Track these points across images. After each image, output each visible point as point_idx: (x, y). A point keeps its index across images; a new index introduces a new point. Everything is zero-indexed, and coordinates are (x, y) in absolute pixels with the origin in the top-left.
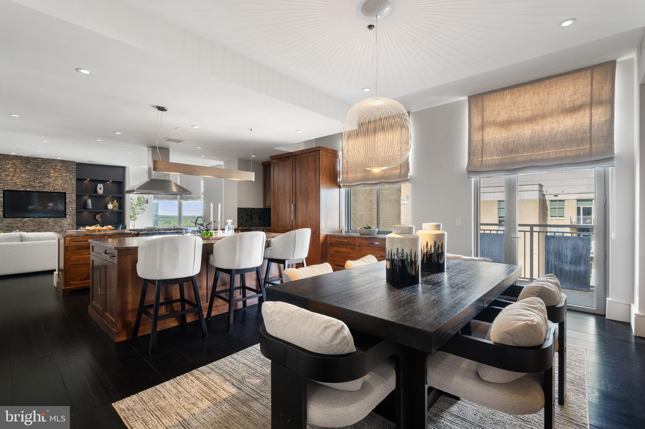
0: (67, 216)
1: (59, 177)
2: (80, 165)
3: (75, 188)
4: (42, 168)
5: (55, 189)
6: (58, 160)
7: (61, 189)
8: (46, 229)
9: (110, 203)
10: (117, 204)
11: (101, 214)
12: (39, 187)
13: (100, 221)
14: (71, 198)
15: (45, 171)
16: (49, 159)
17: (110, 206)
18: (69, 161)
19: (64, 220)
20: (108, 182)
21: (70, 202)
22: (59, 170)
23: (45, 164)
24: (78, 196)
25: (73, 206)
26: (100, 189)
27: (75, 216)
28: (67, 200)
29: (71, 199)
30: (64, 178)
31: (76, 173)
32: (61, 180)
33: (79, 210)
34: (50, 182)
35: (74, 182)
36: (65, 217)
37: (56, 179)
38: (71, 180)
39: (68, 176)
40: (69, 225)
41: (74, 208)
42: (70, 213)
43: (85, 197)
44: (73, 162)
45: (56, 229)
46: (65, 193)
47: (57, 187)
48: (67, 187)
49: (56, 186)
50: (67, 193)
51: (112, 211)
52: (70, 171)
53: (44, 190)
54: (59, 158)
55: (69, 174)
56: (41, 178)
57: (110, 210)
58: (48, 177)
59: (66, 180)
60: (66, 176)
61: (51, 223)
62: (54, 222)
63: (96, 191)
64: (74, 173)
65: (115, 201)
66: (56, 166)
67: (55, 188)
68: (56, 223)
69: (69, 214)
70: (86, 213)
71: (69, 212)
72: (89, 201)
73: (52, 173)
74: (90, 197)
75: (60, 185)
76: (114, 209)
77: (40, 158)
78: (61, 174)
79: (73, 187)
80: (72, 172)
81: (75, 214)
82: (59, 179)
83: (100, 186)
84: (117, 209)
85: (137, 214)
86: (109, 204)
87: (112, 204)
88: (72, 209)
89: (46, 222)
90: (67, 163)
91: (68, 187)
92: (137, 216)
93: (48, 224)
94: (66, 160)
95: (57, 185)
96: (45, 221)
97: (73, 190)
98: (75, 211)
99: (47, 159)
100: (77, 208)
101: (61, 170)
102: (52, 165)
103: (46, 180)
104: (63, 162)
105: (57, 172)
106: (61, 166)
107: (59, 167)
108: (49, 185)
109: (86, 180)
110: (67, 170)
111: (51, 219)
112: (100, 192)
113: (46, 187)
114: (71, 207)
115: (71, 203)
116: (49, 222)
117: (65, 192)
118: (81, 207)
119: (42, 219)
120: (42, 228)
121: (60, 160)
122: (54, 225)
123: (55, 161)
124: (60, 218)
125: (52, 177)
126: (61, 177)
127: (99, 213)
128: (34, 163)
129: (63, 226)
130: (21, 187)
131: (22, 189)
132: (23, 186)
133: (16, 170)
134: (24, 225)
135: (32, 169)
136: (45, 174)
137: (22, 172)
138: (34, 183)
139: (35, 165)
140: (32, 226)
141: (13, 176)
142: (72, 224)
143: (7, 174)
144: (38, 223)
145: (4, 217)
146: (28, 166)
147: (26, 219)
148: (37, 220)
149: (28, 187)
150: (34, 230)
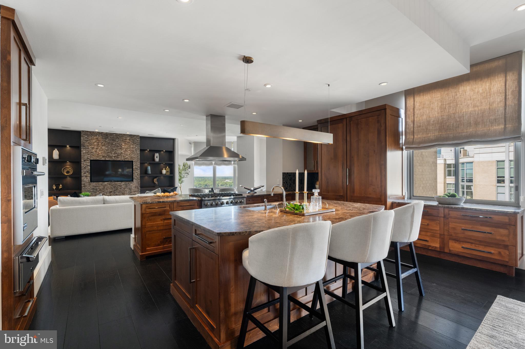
0: (134, 180)
1: (128, 148)
2: (143, 138)
3: (139, 157)
4: (116, 142)
5: (125, 158)
6: (127, 134)
7: (129, 158)
8: (119, 191)
9: (164, 169)
10: (169, 170)
11: (157, 178)
12: (115, 157)
13: (157, 184)
14: (137, 165)
15: (119, 144)
16: (121, 134)
17: (164, 172)
18: (135, 135)
19: (132, 184)
20: (162, 152)
21: (136, 168)
22: (128, 143)
23: (118, 138)
24: (142, 164)
25: (138, 172)
26: (157, 157)
27: (139, 180)
28: (134, 167)
31: (140, 145)
32: (130, 150)
33: (142, 175)
34: (122, 153)
35: (138, 152)
36: (133, 181)
37: (126, 150)
38: (136, 150)
39: (134, 147)
40: (136, 187)
41: (139, 173)
42: (136, 178)
43: (146, 164)
44: (138, 136)
45: (126, 191)
46: (132, 161)
49: (126, 156)
50: (134, 161)
51: (165, 176)
52: (136, 144)
53: (118, 159)
54: (128, 133)
55: (135, 146)
56: (116, 149)
57: (164, 175)
58: (120, 149)
59: (133, 151)
60: (133, 148)
61: (123, 186)
62: (125, 185)
63: (154, 160)
64: (138, 145)
65: (168, 167)
66: (126, 139)
67: (126, 157)
68: (126, 186)
70: (146, 177)
71: (135, 177)
72: (149, 168)
73: (123, 145)
74: (150, 164)
75: (129, 155)
76: (167, 174)
77: (115, 134)
78: (129, 146)
79: (138, 157)
80: (137, 144)
81: (139, 178)
82: (128, 150)
83: (157, 155)
84: (168, 174)
85: (183, 178)
86: (163, 169)
87: (165, 169)
88: (137, 175)
90: (134, 137)
91: (135, 156)
92: (183, 179)
94: (133, 134)
96: (119, 184)
97: (138, 159)
98: (139, 176)
99: (119, 134)
100: (141, 173)
101: (129, 143)
102: (123, 139)
103: (119, 151)
104: (131, 136)
105: (127, 144)
107: (128, 141)
108: (121, 155)
109: (147, 150)
110: (134, 143)
111: (123, 183)
112: (157, 160)
113: (119, 157)
114: (137, 173)
115: (136, 170)
116: (121, 185)
118: (144, 172)
119: (117, 183)
120: (116, 190)
121: (128, 135)
123: (125, 136)
124: (129, 182)
125: (123, 149)
126: (130, 148)
127: (156, 177)
128: (110, 137)
129: (132, 188)
130: (102, 157)
131: (103, 159)
132: (103, 157)
133: (98, 144)
134: (104, 187)
135: (109, 142)
136: (118, 146)
137: (102, 145)
138: (111, 154)
139: (111, 139)
140: (110, 188)
141: (97, 149)
142: (137, 187)
143: (93, 147)
144: (114, 186)
145: (91, 181)
146: (107, 140)
147: (106, 183)
148: (113, 183)
149: (107, 157)
150: (111, 191)
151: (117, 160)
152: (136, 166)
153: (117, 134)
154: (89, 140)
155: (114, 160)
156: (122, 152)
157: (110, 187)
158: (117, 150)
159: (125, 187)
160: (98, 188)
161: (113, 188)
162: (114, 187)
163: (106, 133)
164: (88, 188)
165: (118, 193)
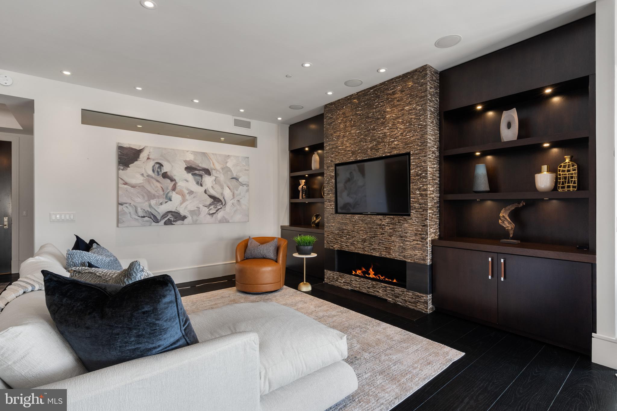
0: (413, 212)
1: (400, 117)
4: (374, 108)
5: (393, 148)
7: (401, 145)
8: (380, 239)
9: (545, 168)
10: (572, 170)
11: (514, 207)
12: (372, 149)
14: (419, 165)
15: (379, 111)
17: (545, 180)
19: (408, 223)
21: (418, 175)
22: (398, 101)
23: (379, 97)
25: (423, 186)
26: (509, 126)
27: (427, 213)
28: (412, 171)
29: (419, 169)
30: (406, 117)
32: (402, 122)
34: (385, 135)
35: (425, 120)
36: (410, 214)
37: (394, 125)
38: (418, 117)
39: (413, 109)
40: (416, 235)
41: (425, 190)
42: (417, 205)
45: (393, 242)
46: (408, 154)
47: (396, 143)
48: (412, 138)
49: (394, 141)
50: (412, 153)
52: (416, 96)
55: (416, 103)
57: (544, 193)
58: (383, 123)
59: (409, 122)
60: (409, 112)
61: (387, 227)
62: (391, 226)
63: (497, 137)
64: (424, 97)
65: (567, 161)
66: (394, 93)
67: (393, 146)
68: (393, 228)
69: (415, 208)
71: (415, 202)
72: (482, 170)
73: (388, 112)
75: (400, 137)
77: (371, 88)
78: (402, 110)
79: (422, 137)
80: (421, 97)
82: (399, 122)
83: (510, 116)
86: (540, 171)
87: (551, 170)
88: (421, 195)
89: (380, 225)
90: (412, 77)
91: (414, 138)
93: (383, 229)
94: (409, 71)
95: (396, 138)
96: (379, 222)
97: (423, 143)
99: (381, 84)
101: (402, 99)
102: (388, 94)
103: (380, 132)
104: (404, 77)
105: (396, 106)
106: (402, 91)
107: (398, 95)
108: (384, 142)
110: (413, 97)
111: (388, 220)
112: (511, 136)
113: (380, 147)
114: (419, 189)
115: (418, 179)
116: (384, 225)
117: (408, 151)
119: (374, 217)
120: (374, 237)
121: (398, 77)
122: (390, 232)
123: (393, 83)
124: (400, 218)
125: (388, 123)
126: (403, 115)
127: (511, 204)
128: (364, 102)
129: (406, 237)
130: (351, 154)
131: (352, 159)
132: (353, 153)
133: (346, 125)
134: (354, 227)
135: (363, 115)
136: (378, 119)
137: (352, 126)
138: (366, 142)
139: (366, 105)
140: (363, 230)
141: (344, 136)
142: (420, 234)
143: (338, 135)
144: (369, 226)
145: (337, 212)
146: (358, 111)
147: (356, 217)
148: (368, 219)
149: (359, 153)
150: (365, 239)
151: (377, 156)
152: (418, 167)
153: (376, 86)
154: (334, 122)
155: (370, 158)
156: (385, 133)
157: (362, 228)
158: (375, 130)
159: (391, 231)
160: (344, 228)
161: (368, 231)
162: (370, 228)
163: (358, 93)
164: (332, 226)
165: (377, 247)
